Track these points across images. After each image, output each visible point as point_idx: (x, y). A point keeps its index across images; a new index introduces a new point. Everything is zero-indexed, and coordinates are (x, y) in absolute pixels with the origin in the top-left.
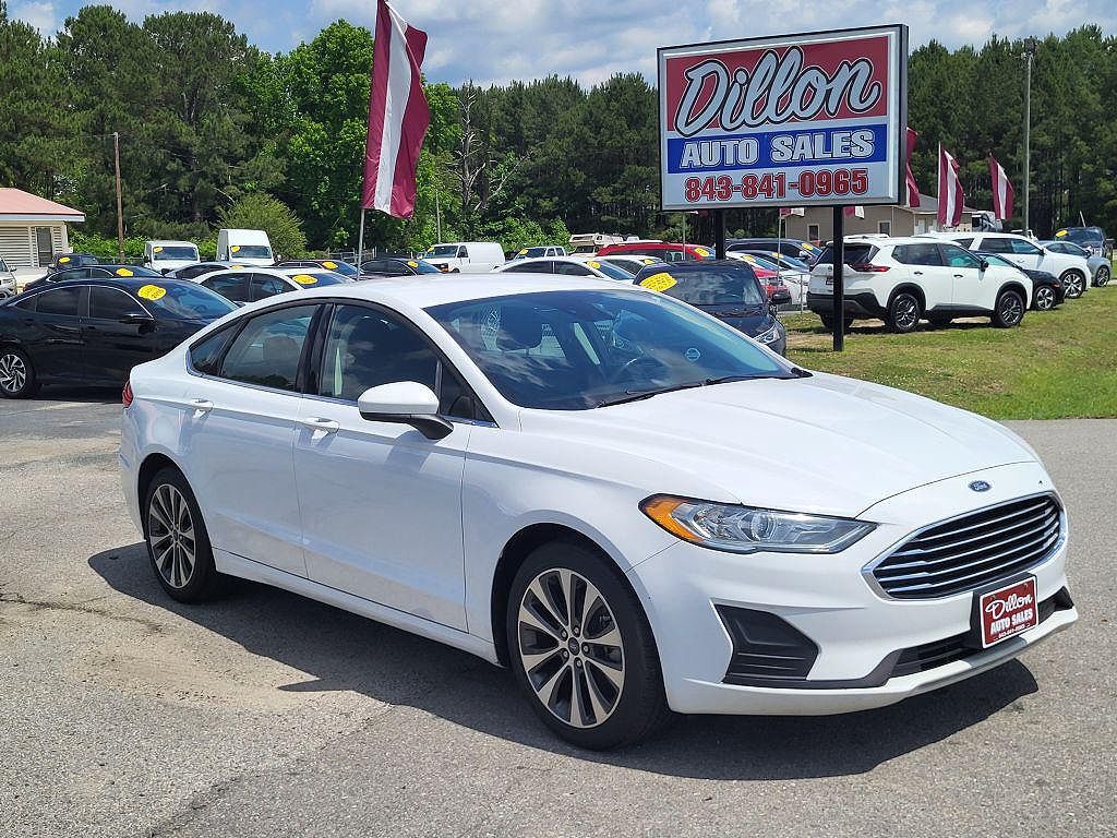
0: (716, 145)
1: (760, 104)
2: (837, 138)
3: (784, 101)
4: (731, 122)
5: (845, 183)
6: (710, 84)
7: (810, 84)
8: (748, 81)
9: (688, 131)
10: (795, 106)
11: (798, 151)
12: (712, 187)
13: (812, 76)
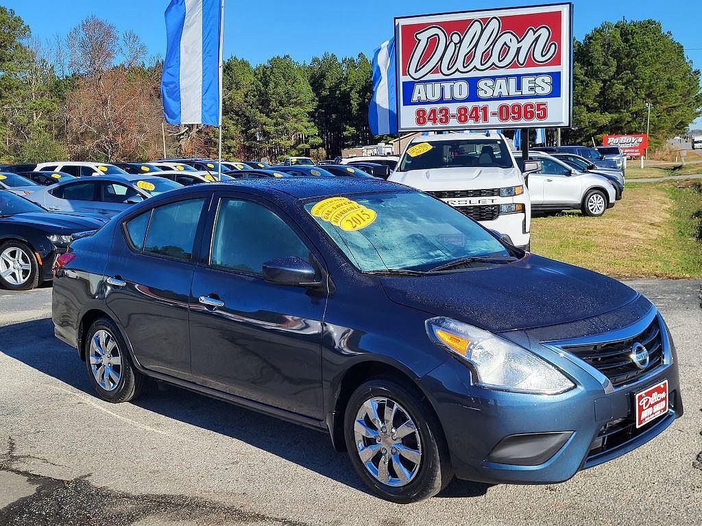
1: (469, 57)
2: (525, 81)
3: (487, 55)
4: (449, 69)
5: (532, 112)
6: (433, 43)
7: (505, 44)
8: (461, 41)
9: (417, 76)
10: (494, 59)
11: (497, 90)
12: (435, 115)
13: (507, 38)
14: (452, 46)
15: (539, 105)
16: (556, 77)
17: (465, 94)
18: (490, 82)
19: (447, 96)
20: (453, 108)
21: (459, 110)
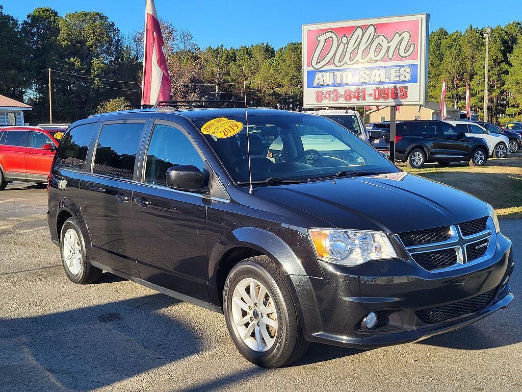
0: (331, 74)
1: (354, 53)
2: (392, 71)
3: (366, 52)
4: (340, 62)
5: (396, 94)
6: (329, 41)
7: (379, 44)
8: (348, 42)
9: (317, 67)
10: (371, 55)
11: (373, 77)
12: (329, 95)
13: (380, 39)
14: (342, 46)
15: (402, 89)
16: (414, 68)
18: (368, 72)
19: (338, 82)
20: (342, 90)
21: (346, 91)
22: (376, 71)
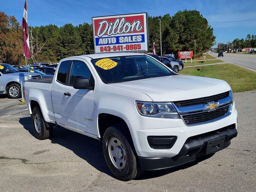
0: (106, 39)
1: (116, 30)
2: (134, 37)
3: (121, 29)
4: (110, 34)
5: (136, 47)
6: (104, 25)
7: (127, 25)
8: (113, 25)
9: (100, 36)
10: (124, 30)
11: (125, 40)
12: (106, 49)
13: (127, 24)
14: (110, 26)
15: (138, 45)
16: (143, 36)
17: (115, 42)
18: (123, 38)
19: (110, 42)
20: (112, 46)
21: (114, 47)
22: (127, 37)
